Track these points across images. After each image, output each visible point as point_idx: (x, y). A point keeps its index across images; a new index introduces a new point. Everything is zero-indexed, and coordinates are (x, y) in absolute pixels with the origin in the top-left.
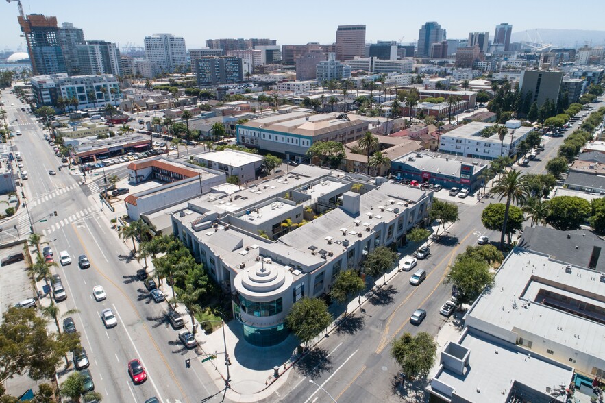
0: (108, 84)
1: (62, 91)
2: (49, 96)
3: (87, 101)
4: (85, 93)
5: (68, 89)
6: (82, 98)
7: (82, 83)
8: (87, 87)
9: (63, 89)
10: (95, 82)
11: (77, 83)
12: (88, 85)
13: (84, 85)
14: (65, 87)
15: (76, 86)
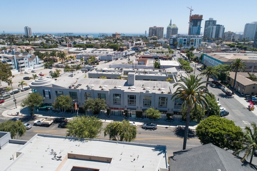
0: (197, 39)
1: (178, 40)
2: (172, 41)
3: (186, 45)
4: (186, 42)
5: (180, 39)
6: (185, 43)
7: (186, 38)
8: (188, 40)
9: (178, 39)
10: (192, 38)
11: (184, 38)
12: (189, 39)
13: (187, 39)
14: (179, 38)
15: (183, 39)
